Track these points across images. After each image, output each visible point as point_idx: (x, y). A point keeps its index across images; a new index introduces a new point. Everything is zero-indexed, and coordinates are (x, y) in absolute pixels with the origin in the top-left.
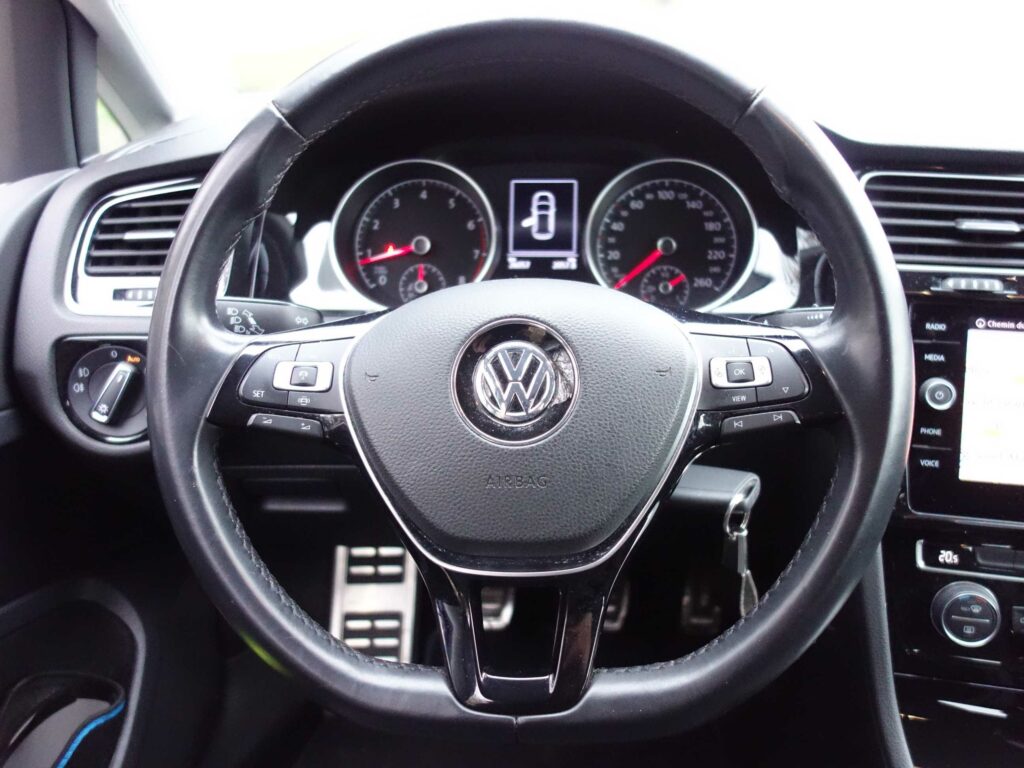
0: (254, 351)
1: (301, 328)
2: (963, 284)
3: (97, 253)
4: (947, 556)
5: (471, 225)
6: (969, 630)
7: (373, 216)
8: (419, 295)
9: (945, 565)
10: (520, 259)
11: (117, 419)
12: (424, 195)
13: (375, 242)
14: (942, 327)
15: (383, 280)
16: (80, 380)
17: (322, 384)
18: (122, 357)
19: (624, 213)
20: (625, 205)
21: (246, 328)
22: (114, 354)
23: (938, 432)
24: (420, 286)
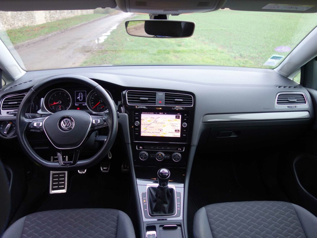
0: (31, 121)
1: (38, 117)
2: (140, 107)
3: (3, 106)
4: (141, 147)
5: (68, 99)
6: (143, 158)
7: (51, 97)
8: (60, 111)
9: (141, 149)
10: (77, 104)
11: (8, 133)
12: (60, 94)
13: (52, 102)
14: (138, 114)
15: (53, 108)
16: (2, 127)
17: (41, 125)
18: (9, 123)
19: (94, 96)
20: (94, 95)
21: (30, 118)
22: (7, 122)
23: (138, 129)
24: (60, 109)
